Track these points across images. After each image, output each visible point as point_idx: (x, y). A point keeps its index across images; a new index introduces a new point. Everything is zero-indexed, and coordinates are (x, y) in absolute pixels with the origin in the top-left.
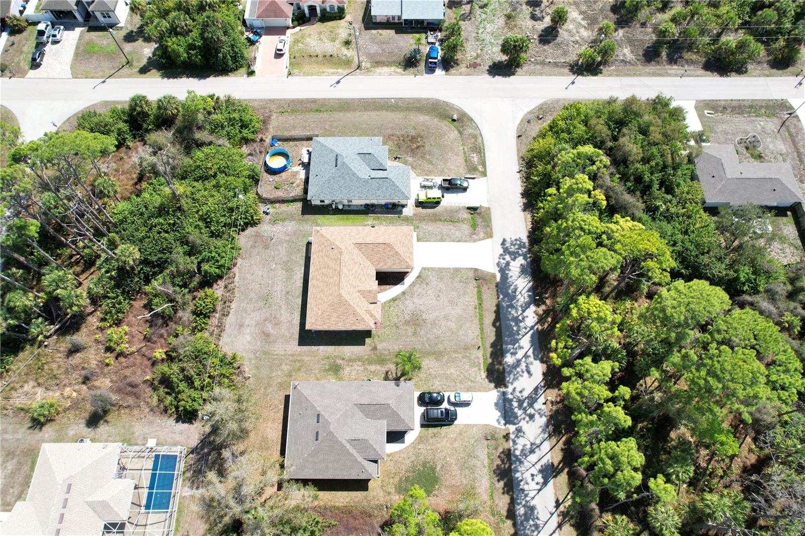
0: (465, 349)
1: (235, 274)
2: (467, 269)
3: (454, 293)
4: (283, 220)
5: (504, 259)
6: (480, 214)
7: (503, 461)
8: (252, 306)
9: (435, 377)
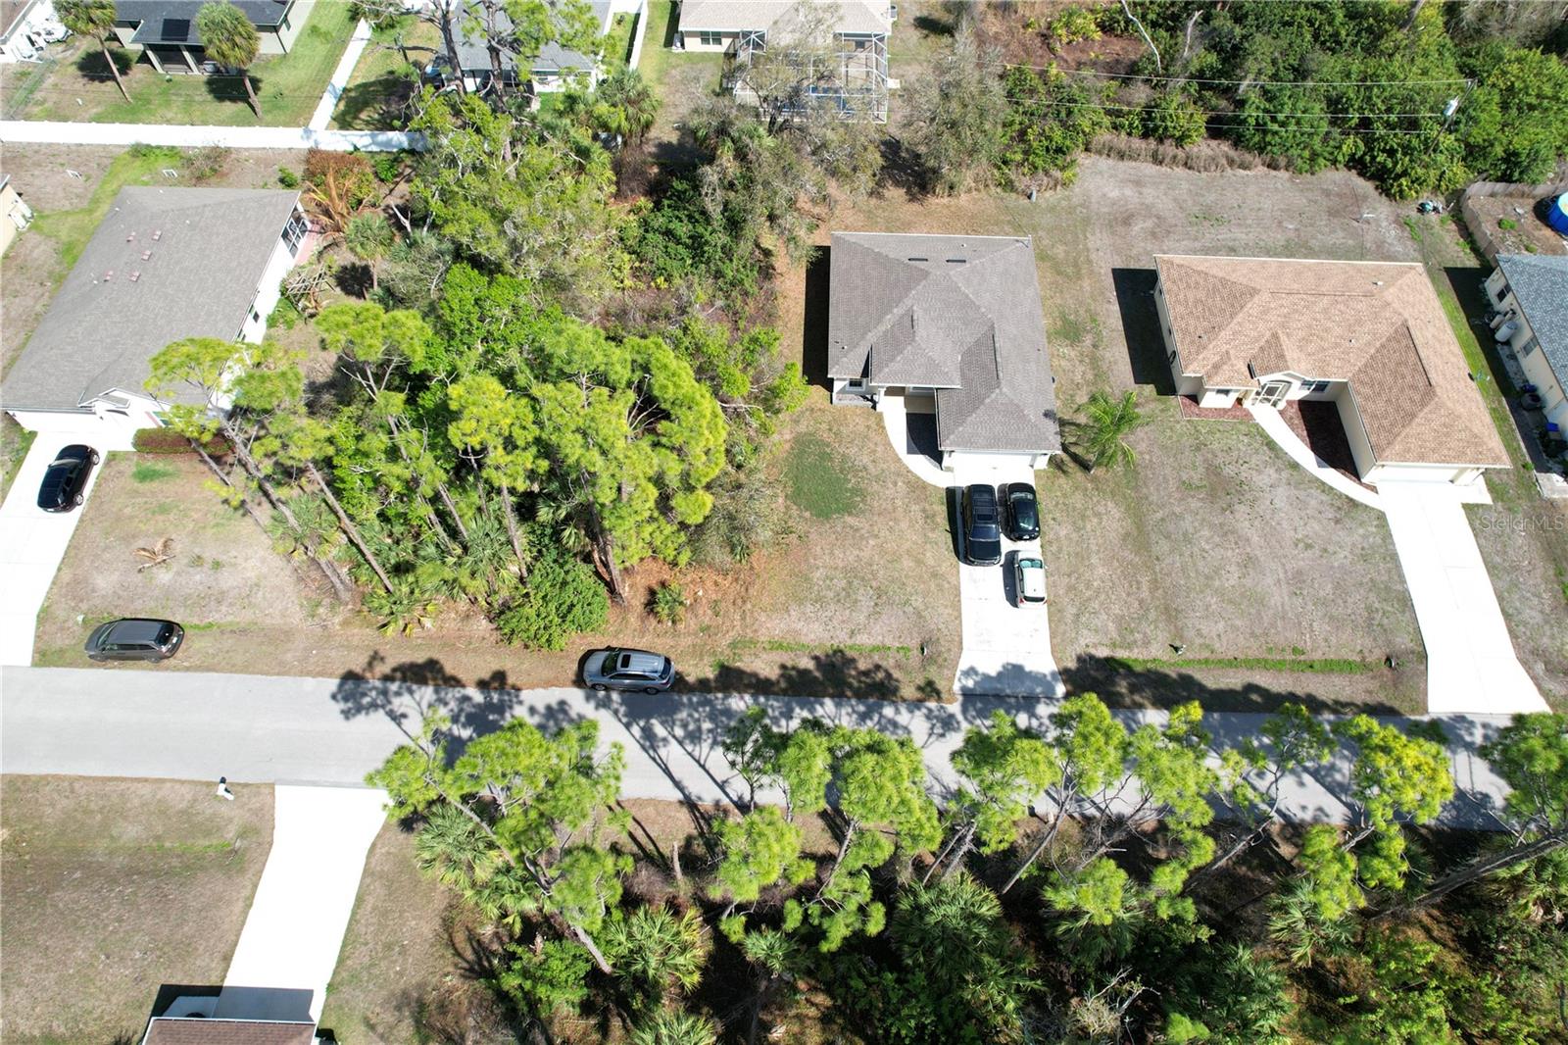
0: (1167, 609)
1: (1251, 168)
3: (1328, 589)
4: (1415, 239)
8: (1185, 197)
9: (1078, 529)
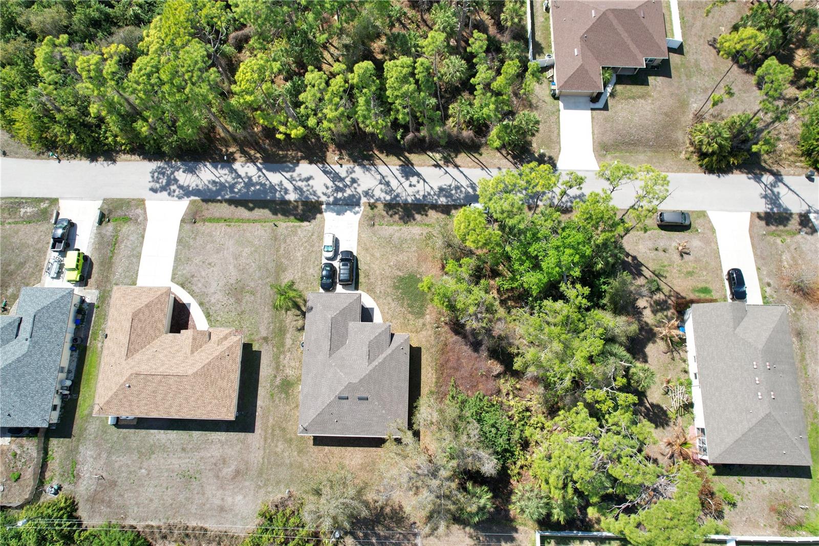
0: (276, 240)
1: (147, 526)
2: (180, 230)
3: (208, 247)
4: (75, 463)
5: (174, 191)
6: (110, 212)
7: (396, 213)
8: (197, 497)
9: (305, 272)
